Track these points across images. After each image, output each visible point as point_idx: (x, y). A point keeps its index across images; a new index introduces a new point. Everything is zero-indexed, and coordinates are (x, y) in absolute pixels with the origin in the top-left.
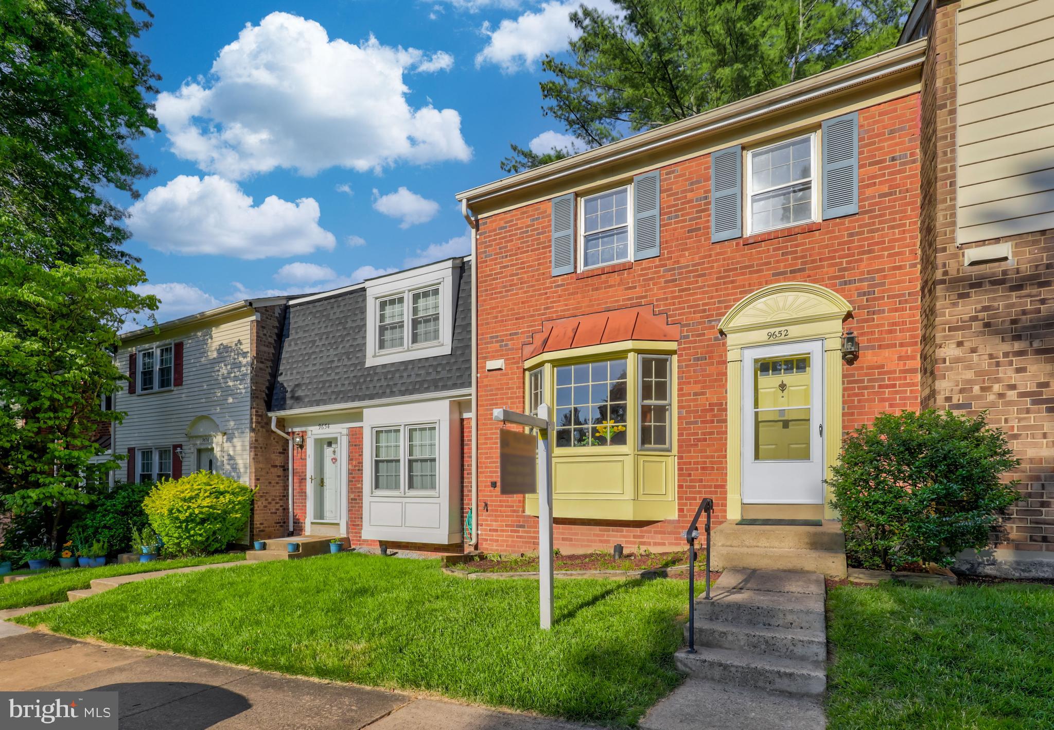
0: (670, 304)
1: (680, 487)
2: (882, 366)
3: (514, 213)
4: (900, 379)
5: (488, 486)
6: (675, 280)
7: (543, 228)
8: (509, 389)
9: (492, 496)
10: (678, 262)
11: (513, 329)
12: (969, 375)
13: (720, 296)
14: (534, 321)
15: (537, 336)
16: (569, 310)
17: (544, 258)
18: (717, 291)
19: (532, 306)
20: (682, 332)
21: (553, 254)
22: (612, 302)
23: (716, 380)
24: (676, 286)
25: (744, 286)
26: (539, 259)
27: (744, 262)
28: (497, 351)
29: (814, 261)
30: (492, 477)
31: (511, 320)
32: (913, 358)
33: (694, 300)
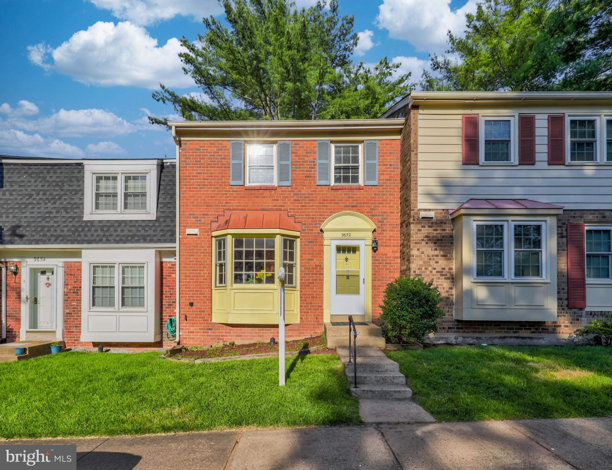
0: (296, 212)
1: (301, 306)
2: (386, 255)
3: (206, 142)
4: (393, 260)
5: (187, 305)
6: (299, 200)
7: (224, 156)
8: (202, 247)
9: (190, 311)
10: (300, 191)
11: (205, 211)
13: (320, 212)
14: (218, 209)
15: (220, 218)
16: (240, 206)
17: (225, 173)
18: (319, 209)
19: (218, 200)
20: (302, 227)
21: (231, 172)
22: (265, 206)
23: (318, 254)
24: (299, 203)
25: (331, 209)
26: (222, 173)
27: (331, 197)
28: (193, 223)
29: (361, 203)
30: (190, 300)
31: (204, 206)
32: (397, 252)
33: (308, 212)
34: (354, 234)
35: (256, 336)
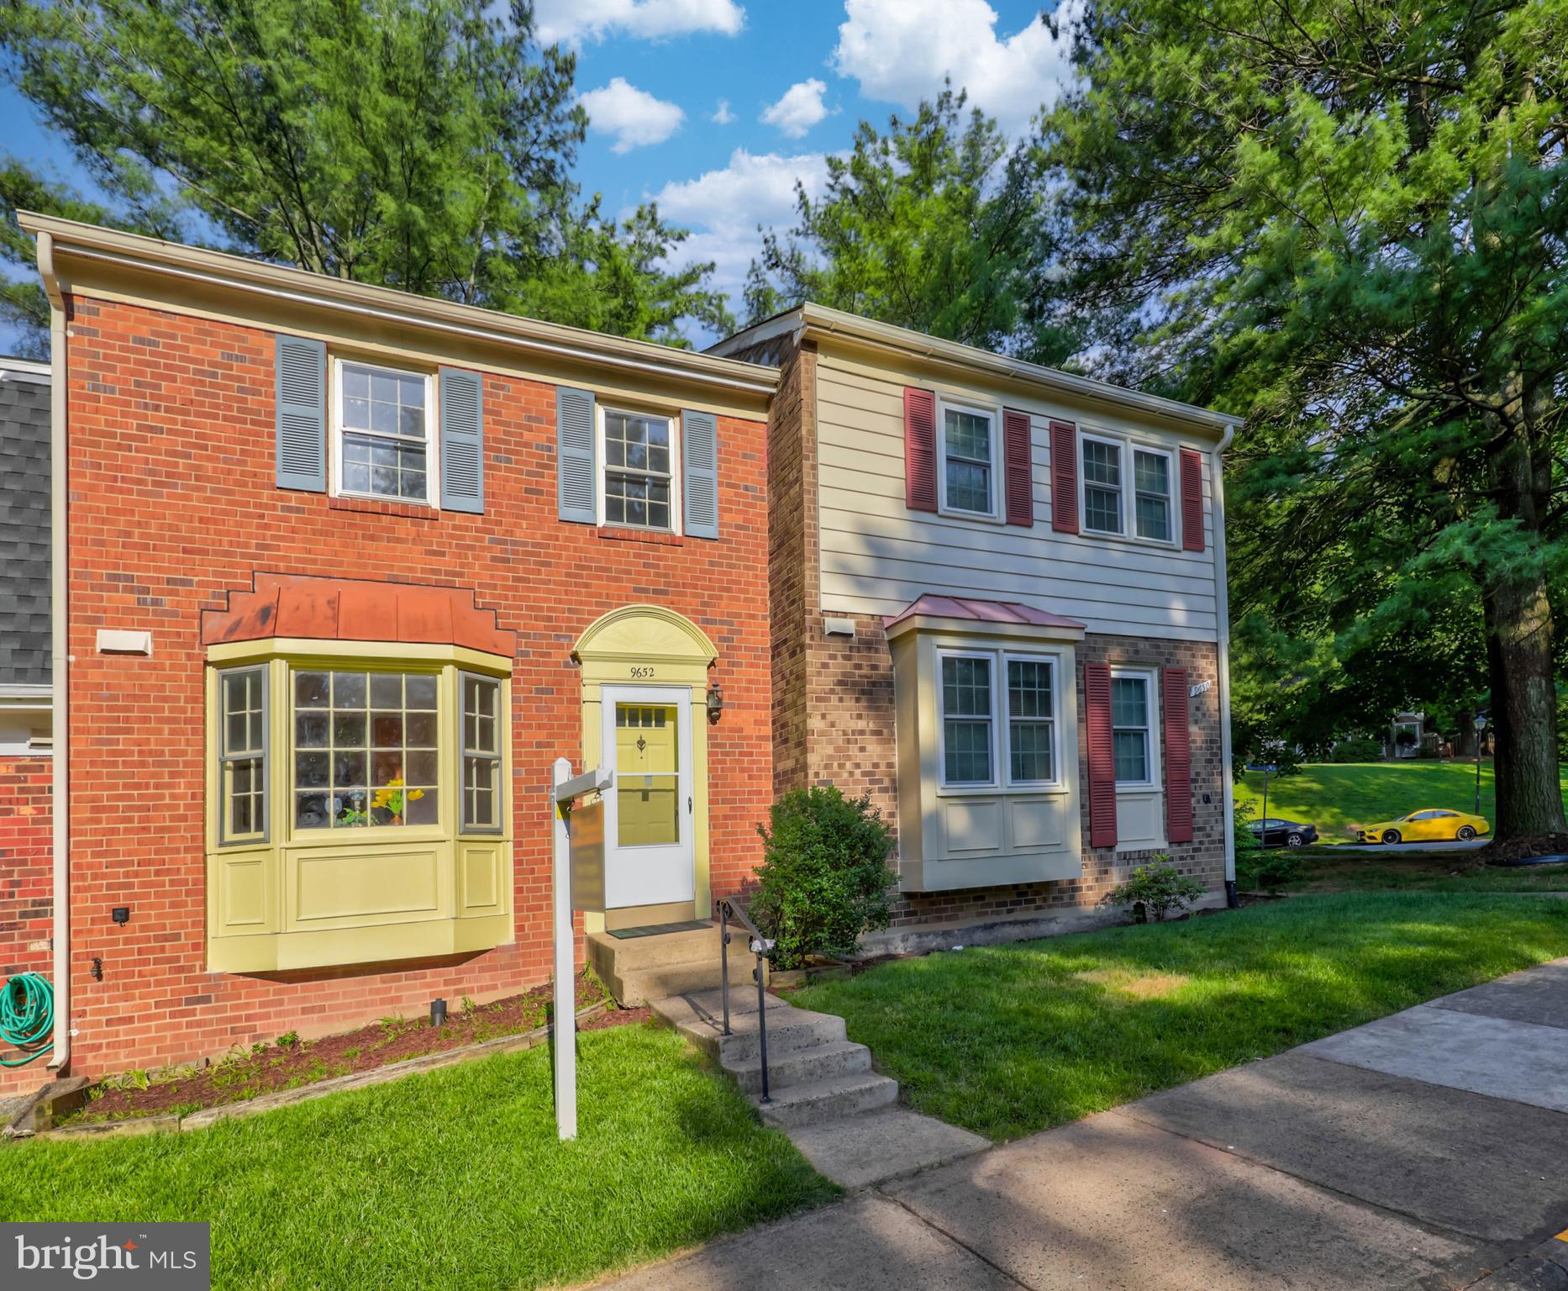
0: (500, 597)
1: (518, 890)
2: (741, 730)
3: (178, 321)
4: (756, 746)
5: (104, 920)
6: (507, 560)
7: (253, 381)
8: (165, 699)
9: (115, 942)
10: (511, 533)
11: (176, 571)
12: (830, 750)
13: (570, 602)
14: (231, 565)
15: (239, 599)
16: (314, 561)
17: (255, 443)
18: (566, 593)
19: (228, 533)
20: (518, 644)
21: (279, 441)
22: (401, 569)
23: (566, 727)
24: (509, 570)
25: (599, 595)
26: (245, 442)
27: (599, 561)
28: (131, 611)
29: (676, 585)
30: (115, 898)
31: (171, 549)
32: (764, 723)
33: (536, 600)
34: (662, 672)
35: (373, 1003)
